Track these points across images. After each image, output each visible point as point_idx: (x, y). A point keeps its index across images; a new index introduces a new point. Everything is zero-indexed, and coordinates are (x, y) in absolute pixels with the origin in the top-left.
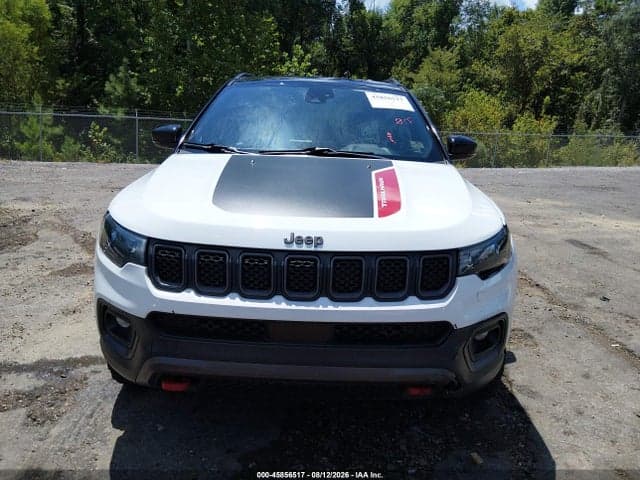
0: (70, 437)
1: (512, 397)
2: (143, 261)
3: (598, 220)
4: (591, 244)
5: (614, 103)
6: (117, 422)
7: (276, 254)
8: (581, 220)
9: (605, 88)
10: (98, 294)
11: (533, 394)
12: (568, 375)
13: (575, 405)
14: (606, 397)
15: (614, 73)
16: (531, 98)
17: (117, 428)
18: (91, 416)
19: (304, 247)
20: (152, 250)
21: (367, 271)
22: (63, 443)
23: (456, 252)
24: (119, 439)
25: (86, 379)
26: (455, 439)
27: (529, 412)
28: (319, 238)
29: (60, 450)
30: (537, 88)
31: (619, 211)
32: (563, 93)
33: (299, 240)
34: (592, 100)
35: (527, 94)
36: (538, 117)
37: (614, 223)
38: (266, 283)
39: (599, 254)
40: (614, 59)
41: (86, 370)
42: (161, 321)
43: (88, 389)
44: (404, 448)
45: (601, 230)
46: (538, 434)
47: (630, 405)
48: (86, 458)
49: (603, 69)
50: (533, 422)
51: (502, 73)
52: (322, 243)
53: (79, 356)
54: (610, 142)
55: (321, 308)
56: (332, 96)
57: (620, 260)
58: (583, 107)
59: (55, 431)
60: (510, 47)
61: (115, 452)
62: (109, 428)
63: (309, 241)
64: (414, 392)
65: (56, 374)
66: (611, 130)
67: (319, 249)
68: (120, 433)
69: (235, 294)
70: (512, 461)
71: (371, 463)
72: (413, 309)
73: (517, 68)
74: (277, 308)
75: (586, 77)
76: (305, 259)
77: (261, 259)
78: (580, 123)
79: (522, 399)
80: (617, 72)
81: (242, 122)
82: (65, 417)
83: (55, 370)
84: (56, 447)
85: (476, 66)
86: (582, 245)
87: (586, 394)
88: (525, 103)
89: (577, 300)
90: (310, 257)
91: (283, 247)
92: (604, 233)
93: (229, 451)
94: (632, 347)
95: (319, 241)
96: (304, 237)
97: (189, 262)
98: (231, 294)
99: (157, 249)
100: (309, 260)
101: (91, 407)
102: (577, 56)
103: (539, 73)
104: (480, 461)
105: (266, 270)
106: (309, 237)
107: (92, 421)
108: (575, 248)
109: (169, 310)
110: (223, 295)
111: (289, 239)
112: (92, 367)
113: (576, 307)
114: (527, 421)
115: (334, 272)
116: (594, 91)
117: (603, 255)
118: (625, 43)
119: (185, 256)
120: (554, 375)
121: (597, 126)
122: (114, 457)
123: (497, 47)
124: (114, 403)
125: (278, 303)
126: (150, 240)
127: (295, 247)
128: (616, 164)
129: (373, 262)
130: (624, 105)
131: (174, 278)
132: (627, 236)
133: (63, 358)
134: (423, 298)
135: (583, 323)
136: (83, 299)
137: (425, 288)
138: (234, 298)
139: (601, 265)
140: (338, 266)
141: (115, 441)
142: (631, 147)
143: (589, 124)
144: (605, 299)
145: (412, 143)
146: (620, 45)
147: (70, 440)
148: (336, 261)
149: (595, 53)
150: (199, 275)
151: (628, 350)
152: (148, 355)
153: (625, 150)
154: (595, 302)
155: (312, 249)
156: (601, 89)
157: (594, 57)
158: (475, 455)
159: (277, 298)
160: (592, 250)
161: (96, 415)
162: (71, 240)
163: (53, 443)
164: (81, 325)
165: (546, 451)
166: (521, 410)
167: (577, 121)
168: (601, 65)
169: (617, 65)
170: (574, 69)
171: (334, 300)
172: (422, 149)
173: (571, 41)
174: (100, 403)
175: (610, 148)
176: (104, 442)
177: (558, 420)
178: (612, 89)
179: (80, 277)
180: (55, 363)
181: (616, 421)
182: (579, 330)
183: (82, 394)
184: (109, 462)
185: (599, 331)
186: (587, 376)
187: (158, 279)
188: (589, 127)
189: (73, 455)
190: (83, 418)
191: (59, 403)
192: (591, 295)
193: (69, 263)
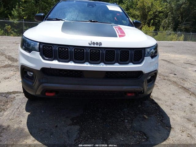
0: (11, 115)
1: (153, 100)
2: (38, 50)
3: (169, 55)
4: (168, 61)
5: (171, 23)
6: (27, 110)
7: (86, 48)
8: (165, 55)
9: (169, 18)
10: (21, 63)
11: (159, 99)
12: (168, 94)
13: (172, 102)
14: (180, 100)
15: (172, 14)
16: (147, 21)
17: (28, 112)
18: (18, 109)
19: (96, 46)
20: (41, 46)
21: (117, 54)
22: (9, 117)
23: (144, 49)
24: (29, 115)
25: (15, 98)
26: (138, 112)
27: (159, 104)
28: (100, 43)
29: (8, 119)
30: (149, 18)
31: (175, 52)
32: (156, 19)
33: (94, 44)
34: (165, 22)
35: (146, 19)
36: (149, 26)
37: (174, 55)
38: (82, 58)
39: (171, 63)
40: (171, 9)
41: (15, 95)
42: (45, 71)
43: (16, 101)
44: (122, 115)
45: (171, 57)
46: (163, 110)
47: (187, 101)
48: (18, 121)
49: (168, 13)
50: (160, 106)
51: (139, 13)
52: (101, 45)
53: (11, 91)
54: (170, 34)
55: (102, 66)
56: (96, 6)
57: (178, 65)
58: (162, 24)
59: (6, 113)
60: (142, 5)
61: (28, 119)
62: (25, 112)
63: (97, 44)
64: (129, 95)
65: (4, 96)
66: (170, 31)
67: (100, 46)
68: (29, 113)
69: (72, 62)
70: (156, 118)
71: (113, 119)
72: (131, 67)
73: (143, 11)
74: (87, 66)
75: (163, 15)
76: (96, 50)
77: (81, 50)
78: (161, 28)
79: (156, 101)
80: (172, 13)
81: (66, 12)
82: (9, 109)
83: (3, 95)
84: (7, 118)
85: (131, 10)
86: (166, 61)
87: (175, 99)
88: (145, 22)
89: (167, 75)
90: (97, 49)
91: (88, 45)
92: (171, 58)
93: (67, 117)
94: (185, 87)
95: (101, 44)
96: (95, 42)
97: (55, 51)
98: (71, 62)
99: (43, 46)
100: (97, 50)
101: (18, 106)
102: (161, 8)
103: (150, 13)
104: (147, 117)
105: (83, 53)
106: (97, 43)
107: (18, 110)
108: (164, 62)
109: (49, 67)
110: (68, 62)
111: (90, 43)
112: (17, 94)
113: (167, 76)
114: (159, 107)
115: (106, 54)
116: (166, 19)
117: (172, 63)
118: (175, 5)
119: (53, 48)
120: (164, 94)
121: (166, 30)
122: (28, 121)
123: (137, 4)
124: (26, 105)
125: (87, 64)
126: (40, 43)
127: (92, 46)
128: (171, 41)
129: (118, 51)
130: (174, 23)
131: (50, 56)
132: (178, 59)
133: (6, 92)
134: (134, 64)
135: (169, 80)
136: (11, 75)
137: (135, 60)
138: (72, 63)
139: (172, 66)
140: (107, 52)
141: (28, 116)
142: (176, 36)
143: (164, 29)
144: (175, 74)
145: (123, 21)
146: (173, 6)
147: (12, 116)
148: (106, 51)
149: (166, 8)
150: (59, 55)
151: (184, 88)
152: (41, 83)
153: (174, 37)
154: (172, 75)
155: (98, 46)
156: (168, 19)
157: (166, 9)
158: (145, 116)
159: (86, 63)
160: (169, 62)
161: (20, 108)
162: (5, 58)
163: (6, 117)
164: (11, 82)
165: (166, 114)
166: (156, 104)
167: (160, 28)
168: (168, 11)
169: (172, 11)
170: (160, 12)
171: (105, 64)
172: (126, 23)
173: (159, 3)
174: (20, 105)
175: (170, 36)
176: (24, 116)
177: (168, 106)
178: (170, 19)
179: (9, 68)
180: (3, 93)
181: (185, 106)
182: (169, 83)
183: (14, 102)
184: (26, 122)
185: (175, 83)
186: (174, 94)
187: (44, 56)
188: (164, 30)
189: (13, 121)
190: (15, 109)
191: (6, 105)
192: (171, 73)
193: (5, 64)
